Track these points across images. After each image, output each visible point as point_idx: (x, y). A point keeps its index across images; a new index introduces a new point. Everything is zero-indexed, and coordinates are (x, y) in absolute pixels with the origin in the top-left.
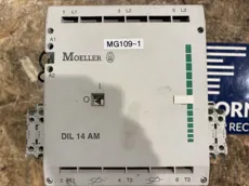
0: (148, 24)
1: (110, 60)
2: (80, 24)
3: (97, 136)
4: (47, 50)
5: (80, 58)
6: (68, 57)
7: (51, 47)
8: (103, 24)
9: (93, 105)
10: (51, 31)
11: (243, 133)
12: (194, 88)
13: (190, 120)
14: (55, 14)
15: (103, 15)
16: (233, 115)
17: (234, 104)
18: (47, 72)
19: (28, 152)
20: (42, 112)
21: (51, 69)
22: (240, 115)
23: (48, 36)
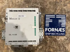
0: (27, 12)
1: (19, 19)
2: (13, 12)
3: (16, 35)
4: (6, 17)
5: (13, 19)
6: (10, 19)
7: (7, 16)
8: (18, 12)
9: (16, 28)
10: (7, 13)
11: (55, 35)
12: (36, 25)
13: (35, 31)
14: (8, 10)
15: (18, 10)
16: (52, 31)
17: (52, 28)
18: (6, 22)
19: (2, 38)
20: (5, 30)
21: (7, 21)
22: (54, 31)
23: (6, 14)
